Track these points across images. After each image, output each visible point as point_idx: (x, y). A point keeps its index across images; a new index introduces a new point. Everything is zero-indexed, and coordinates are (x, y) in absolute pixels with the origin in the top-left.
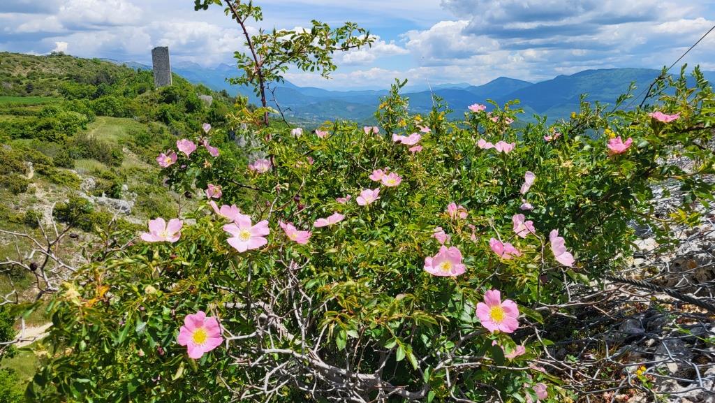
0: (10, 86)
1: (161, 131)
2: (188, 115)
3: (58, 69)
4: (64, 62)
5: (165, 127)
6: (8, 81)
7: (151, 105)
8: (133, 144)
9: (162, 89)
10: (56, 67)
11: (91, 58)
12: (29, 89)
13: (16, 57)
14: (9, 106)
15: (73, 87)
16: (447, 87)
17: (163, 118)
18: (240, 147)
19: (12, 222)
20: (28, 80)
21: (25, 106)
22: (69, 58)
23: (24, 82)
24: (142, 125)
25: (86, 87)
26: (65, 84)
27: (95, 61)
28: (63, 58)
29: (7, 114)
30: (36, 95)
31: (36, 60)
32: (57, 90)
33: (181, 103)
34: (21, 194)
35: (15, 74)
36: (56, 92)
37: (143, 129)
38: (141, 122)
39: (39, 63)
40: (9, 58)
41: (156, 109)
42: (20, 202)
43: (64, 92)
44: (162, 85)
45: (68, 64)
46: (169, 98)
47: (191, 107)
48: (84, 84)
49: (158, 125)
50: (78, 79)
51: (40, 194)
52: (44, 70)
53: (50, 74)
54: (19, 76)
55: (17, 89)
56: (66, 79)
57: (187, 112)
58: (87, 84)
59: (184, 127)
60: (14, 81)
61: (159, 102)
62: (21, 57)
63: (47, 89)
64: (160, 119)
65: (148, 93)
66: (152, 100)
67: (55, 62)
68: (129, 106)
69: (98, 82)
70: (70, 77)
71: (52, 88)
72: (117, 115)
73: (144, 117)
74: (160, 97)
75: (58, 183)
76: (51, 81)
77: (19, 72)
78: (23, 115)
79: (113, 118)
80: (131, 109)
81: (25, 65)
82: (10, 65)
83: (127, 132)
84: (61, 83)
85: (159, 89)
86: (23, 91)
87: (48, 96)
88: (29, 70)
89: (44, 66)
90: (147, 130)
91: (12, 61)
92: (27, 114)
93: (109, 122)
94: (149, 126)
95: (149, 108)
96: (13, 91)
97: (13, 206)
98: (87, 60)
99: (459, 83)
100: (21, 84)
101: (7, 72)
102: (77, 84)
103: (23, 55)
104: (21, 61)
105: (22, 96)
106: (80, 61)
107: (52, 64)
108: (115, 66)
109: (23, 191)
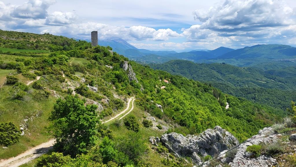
0: (30, 45)
1: (95, 64)
2: (104, 58)
3: (47, 40)
4: (50, 37)
5: (96, 62)
6: (29, 44)
7: (91, 53)
8: (86, 68)
9: (95, 47)
10: (46, 39)
11: (60, 36)
12: (37, 47)
13: (31, 34)
14: (30, 53)
15: (54, 47)
16: (199, 50)
17: (95, 58)
18: (125, 71)
19: (63, 92)
20: (36, 44)
21: (36, 53)
22: (51, 36)
23: (35, 44)
24: (88, 61)
25: (59, 47)
26: (51, 45)
27: (61, 37)
28: (49, 35)
29: (30, 56)
30: (39, 49)
31: (39, 36)
32: (47, 48)
33: (102, 53)
34: (63, 83)
35: (31, 41)
36: (47, 49)
37: (88, 62)
38: (88, 60)
39: (40, 37)
40: (29, 35)
41: (93, 55)
42: (63, 86)
43: (50, 48)
44: (94, 46)
45: (51, 38)
46: (97, 50)
47: (106, 55)
48: (58, 46)
49: (94, 61)
50: (56, 43)
51: (69, 83)
52: (42, 40)
53: (44, 41)
54: (33, 42)
55: (32, 47)
56: (51, 44)
57: (104, 56)
58: (59, 46)
59: (103, 62)
60: (31, 44)
61: (94, 52)
62: (33, 34)
63: (44, 47)
64: (94, 59)
65: (89, 49)
66: (91, 52)
67: (46, 37)
68: (82, 53)
69: (63, 45)
70: (53, 43)
71: (46, 47)
72: (78, 57)
73: (88, 58)
74: (94, 50)
75: (73, 79)
76: (45, 44)
77: (32, 40)
78: (36, 57)
79: (77, 58)
80: (83, 55)
81: (35, 38)
82: (29, 38)
83: (83, 64)
84: (49, 45)
85: (93, 47)
86: (35, 48)
87: (44, 50)
88: (36, 40)
89: (42, 38)
90: (90, 63)
91: (30, 36)
92: (38, 56)
93: (75, 60)
94: (91, 61)
95: (90, 54)
96: (30, 47)
97: (62, 87)
98: (58, 36)
99: (204, 49)
100: (34, 45)
101: (28, 40)
102: (55, 45)
103: (34, 34)
104: (33, 36)
105: (34, 50)
106: (55, 37)
107: (45, 38)
108: (68, 39)
109: (63, 82)
